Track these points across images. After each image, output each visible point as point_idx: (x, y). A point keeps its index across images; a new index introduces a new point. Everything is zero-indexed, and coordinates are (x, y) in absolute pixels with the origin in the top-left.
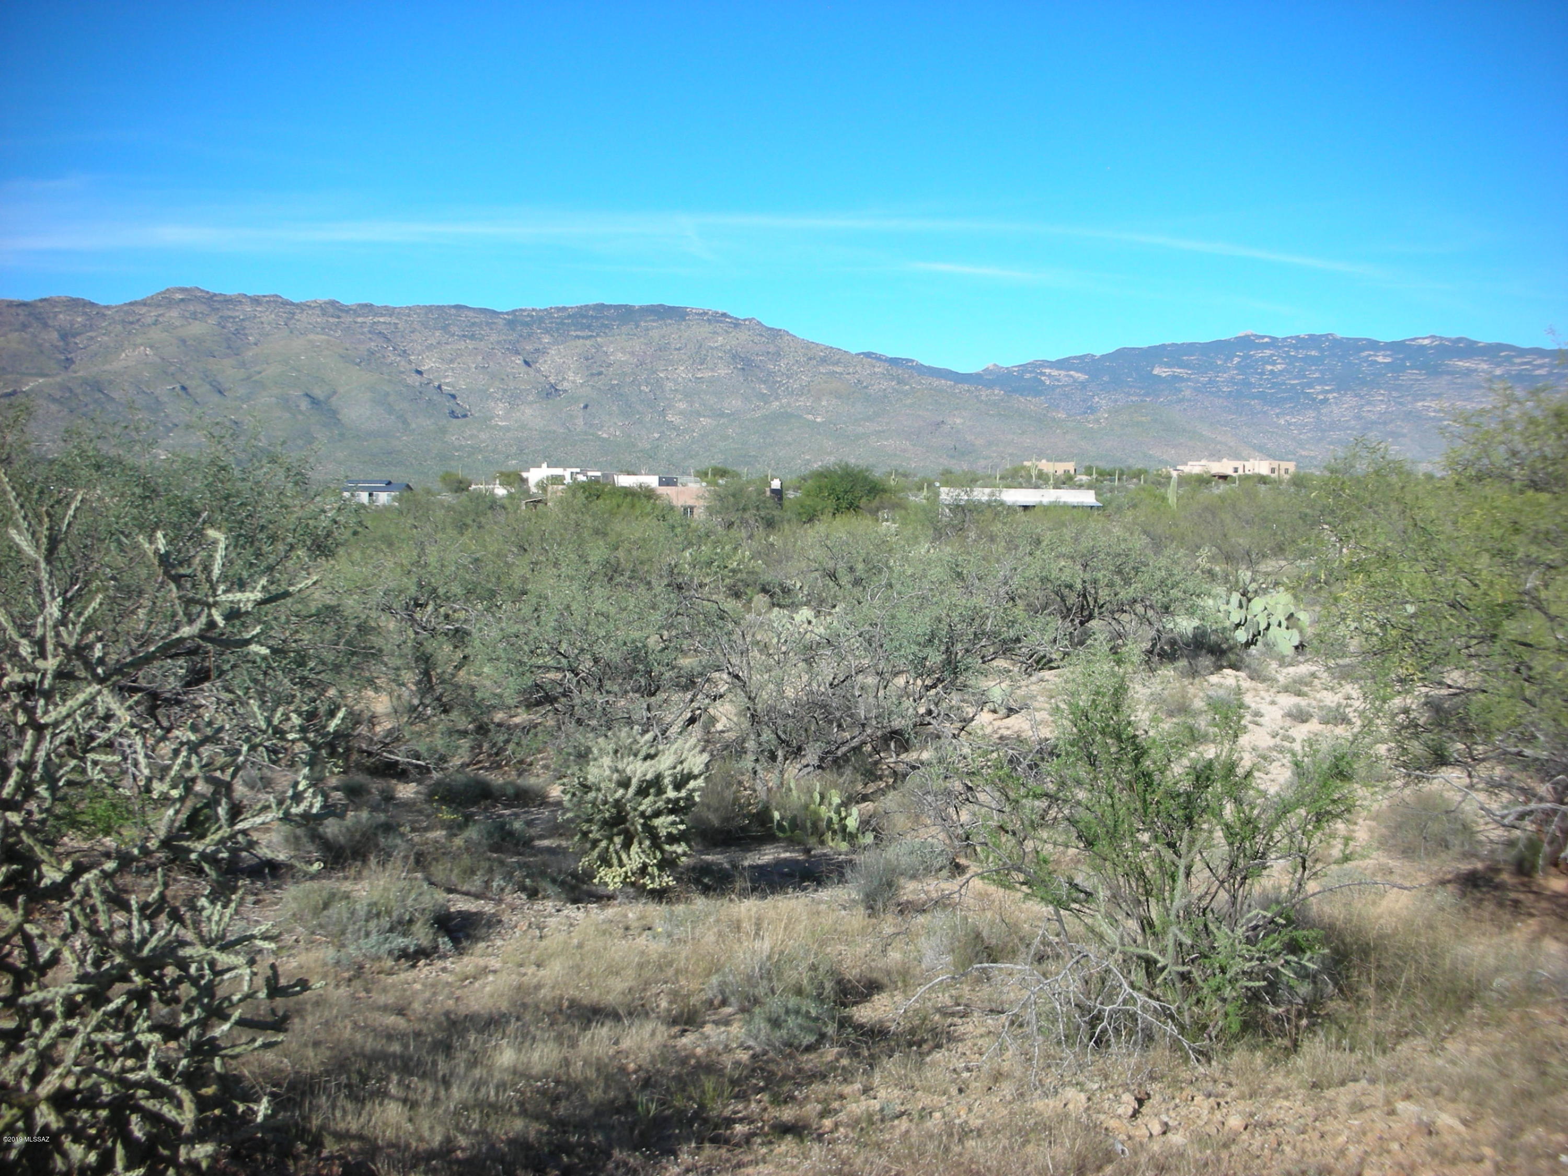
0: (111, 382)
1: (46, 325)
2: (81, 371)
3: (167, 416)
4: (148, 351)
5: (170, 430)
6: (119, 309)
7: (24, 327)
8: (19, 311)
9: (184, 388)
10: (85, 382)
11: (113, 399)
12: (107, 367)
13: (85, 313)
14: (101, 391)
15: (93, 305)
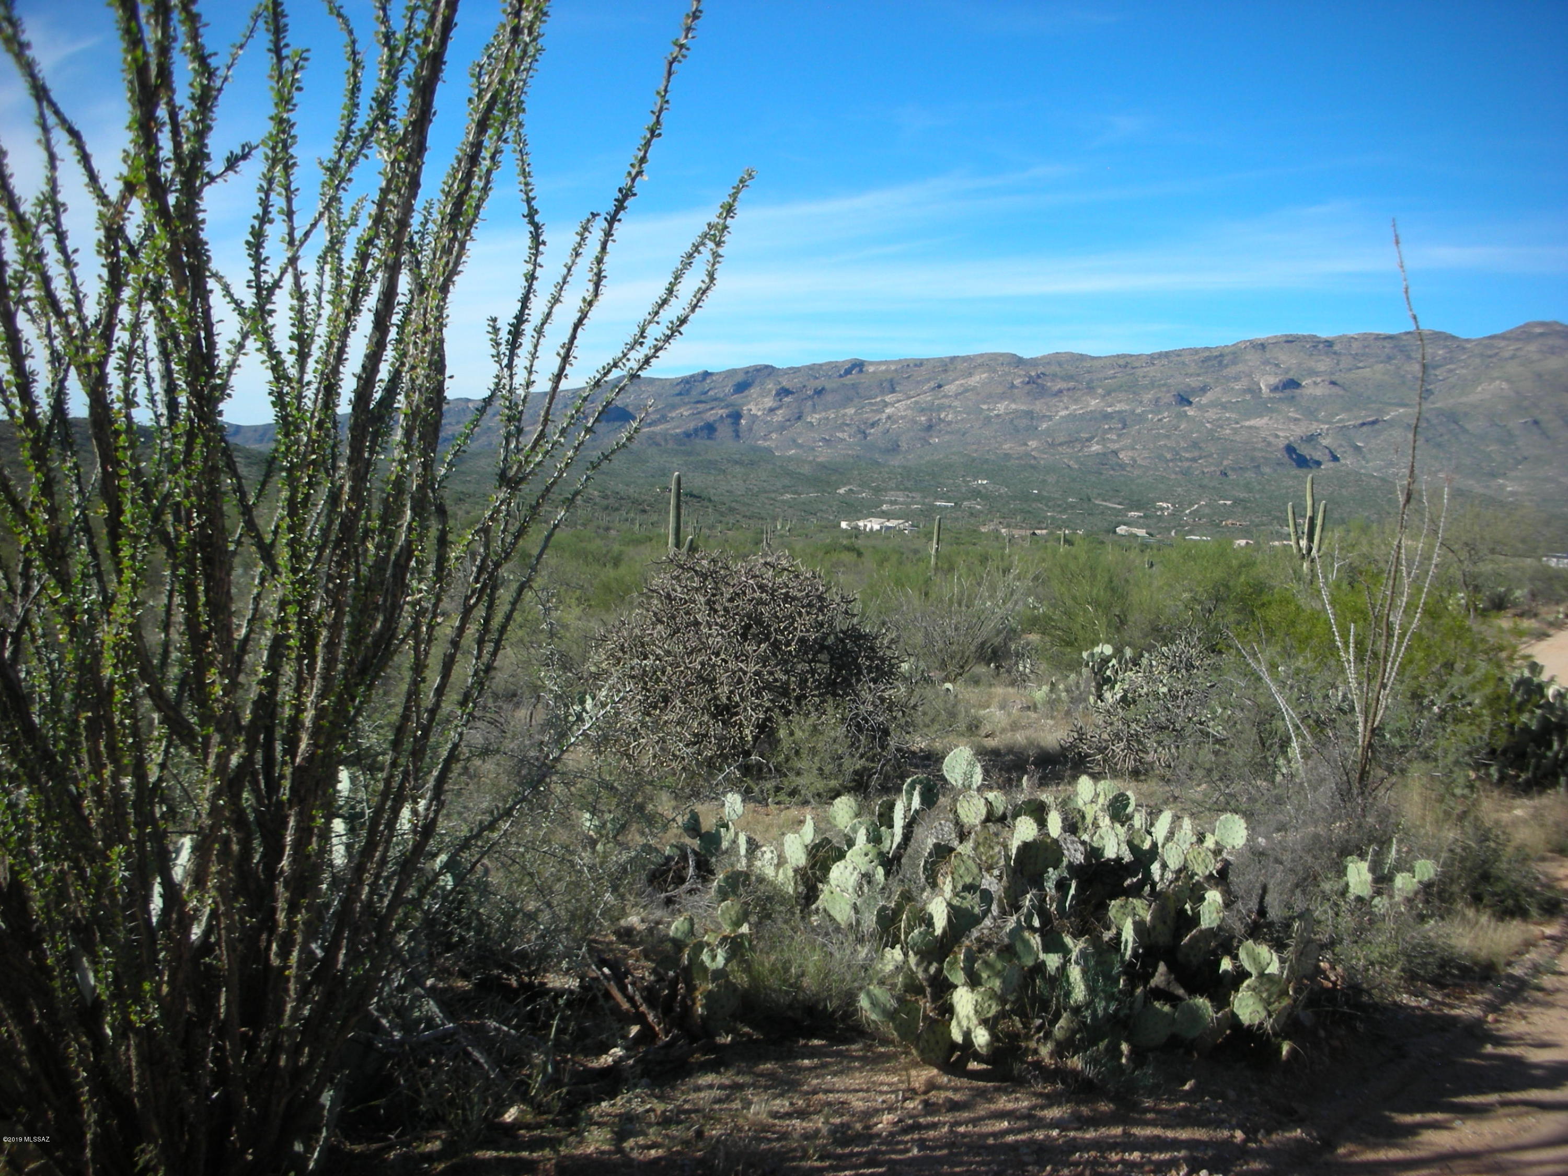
0: (1466, 414)
1: (1409, 358)
2: (1440, 402)
3: (1517, 449)
4: (1504, 385)
5: (1519, 463)
6: (1479, 342)
7: (1389, 358)
8: (1386, 343)
9: (1536, 422)
10: (1440, 413)
11: (1465, 431)
12: (1464, 399)
13: (1446, 347)
14: (1456, 422)
15: (1453, 338)
